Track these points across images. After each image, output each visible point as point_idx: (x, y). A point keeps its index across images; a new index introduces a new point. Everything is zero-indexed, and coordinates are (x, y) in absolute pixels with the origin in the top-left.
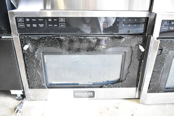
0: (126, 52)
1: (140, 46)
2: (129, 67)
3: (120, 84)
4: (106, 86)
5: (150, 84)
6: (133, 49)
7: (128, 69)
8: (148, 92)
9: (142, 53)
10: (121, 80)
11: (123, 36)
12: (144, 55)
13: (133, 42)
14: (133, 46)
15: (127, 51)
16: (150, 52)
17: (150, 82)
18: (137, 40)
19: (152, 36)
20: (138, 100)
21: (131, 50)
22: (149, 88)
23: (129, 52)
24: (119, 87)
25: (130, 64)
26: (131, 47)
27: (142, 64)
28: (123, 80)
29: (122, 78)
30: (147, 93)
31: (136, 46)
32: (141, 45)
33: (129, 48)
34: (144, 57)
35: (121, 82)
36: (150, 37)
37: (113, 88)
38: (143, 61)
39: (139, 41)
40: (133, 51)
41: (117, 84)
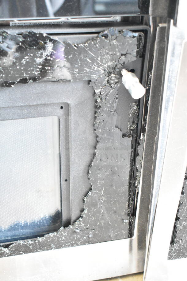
0: (67, 105)
1: (124, 72)
2: (89, 166)
3: (63, 233)
4: (6, 250)
5: (175, 227)
6: (97, 91)
7: (88, 173)
8: (171, 257)
9: (138, 105)
10: (64, 217)
11: (45, 32)
12: (146, 114)
13: (92, 59)
14: (95, 77)
15: (71, 102)
16: (168, 101)
17: (177, 219)
18: (113, 48)
19: (175, 24)
20: (139, 278)
21: (89, 94)
22: (172, 242)
23: (81, 103)
24: (59, 246)
25: (94, 155)
26: (89, 81)
27: (142, 149)
28: (73, 218)
29: (69, 209)
30: (169, 259)
31: (110, 73)
32: (132, 71)
33: (80, 86)
34: (145, 120)
35: (67, 224)
36: (163, 29)
37: (37, 251)
38: (144, 135)
39: (118, 54)
40: (99, 100)
41: (49, 237)
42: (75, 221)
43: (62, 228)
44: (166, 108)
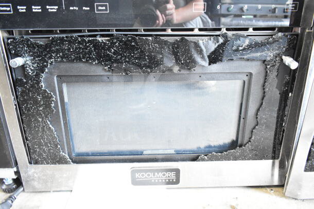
0: (251, 74)
1: (284, 57)
2: (258, 110)
3: (238, 151)
4: (206, 157)
5: (310, 149)
6: (268, 67)
7: (257, 115)
8: (306, 170)
10: (239, 142)
13: (268, 48)
14: (268, 58)
15: (254, 72)
21: (263, 68)
22: (308, 160)
23: (259, 73)
24: (235, 159)
25: (262, 104)
26: (265, 61)
28: (245, 142)
29: (243, 137)
31: (276, 57)
33: (259, 63)
35: (241, 146)
37: (222, 160)
38: (292, 94)
39: (282, 46)
40: (269, 72)
41: (230, 152)
42: (246, 144)
43: (238, 148)
44: (310, 75)
